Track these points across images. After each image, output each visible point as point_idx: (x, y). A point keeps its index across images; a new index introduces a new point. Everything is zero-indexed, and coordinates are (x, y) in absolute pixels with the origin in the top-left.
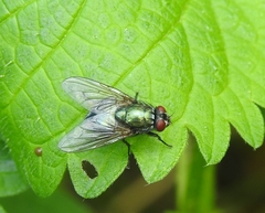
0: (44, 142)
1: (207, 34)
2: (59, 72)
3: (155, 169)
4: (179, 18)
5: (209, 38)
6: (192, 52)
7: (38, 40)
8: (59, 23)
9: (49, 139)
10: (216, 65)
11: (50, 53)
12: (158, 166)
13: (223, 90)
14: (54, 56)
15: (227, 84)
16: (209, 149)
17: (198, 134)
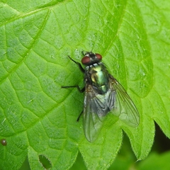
0: (9, 136)
1: (138, 43)
2: (22, 84)
3: (98, 165)
4: (116, 32)
5: (139, 46)
6: (126, 61)
7: (6, 57)
8: (23, 44)
9: (13, 135)
10: (145, 71)
11: (15, 68)
12: (100, 163)
13: (149, 91)
14: (18, 70)
15: (152, 86)
16: (139, 146)
17: (131, 134)
